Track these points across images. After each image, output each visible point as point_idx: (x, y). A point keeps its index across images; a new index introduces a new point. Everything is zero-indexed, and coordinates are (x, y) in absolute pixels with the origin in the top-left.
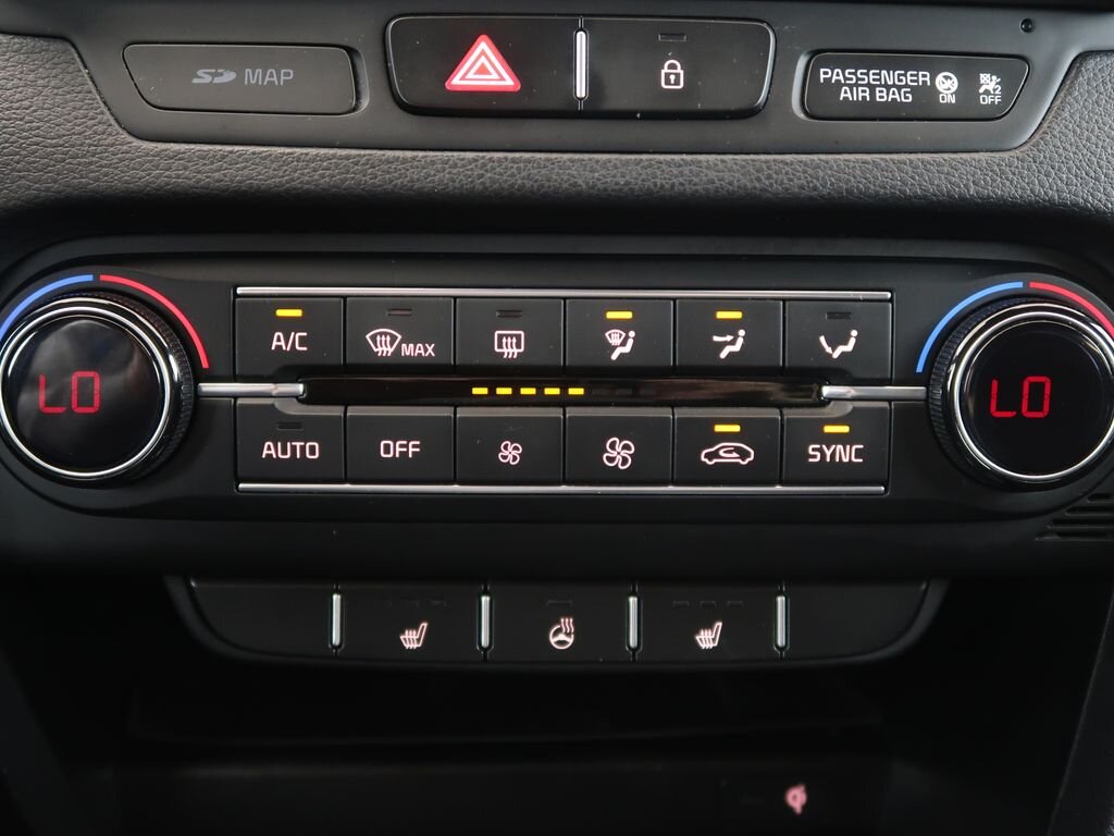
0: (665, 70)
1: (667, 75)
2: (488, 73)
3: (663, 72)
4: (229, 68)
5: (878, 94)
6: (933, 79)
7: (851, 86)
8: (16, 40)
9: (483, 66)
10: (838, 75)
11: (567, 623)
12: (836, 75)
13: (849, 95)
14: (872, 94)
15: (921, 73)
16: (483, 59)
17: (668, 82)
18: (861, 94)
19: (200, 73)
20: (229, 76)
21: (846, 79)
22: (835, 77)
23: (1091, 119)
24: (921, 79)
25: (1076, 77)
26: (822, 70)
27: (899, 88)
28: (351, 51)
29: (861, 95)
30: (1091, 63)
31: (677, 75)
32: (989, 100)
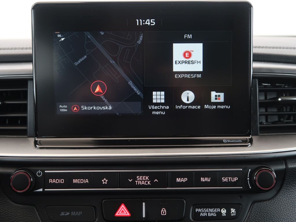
0: (162, 211)
2: (124, 212)
4: (68, 212)
5: (209, 214)
6: (221, 210)
7: (203, 213)
9: (123, 211)
12: (199, 210)
13: (202, 215)
14: (207, 214)
16: (123, 209)
17: (163, 214)
18: (205, 214)
19: (62, 213)
20: (68, 214)
21: (201, 211)
22: (199, 211)
23: (256, 218)
24: (218, 210)
25: (252, 209)
26: (196, 209)
27: (213, 213)
28: (95, 208)
30: (255, 205)
31: (165, 212)
32: (233, 215)
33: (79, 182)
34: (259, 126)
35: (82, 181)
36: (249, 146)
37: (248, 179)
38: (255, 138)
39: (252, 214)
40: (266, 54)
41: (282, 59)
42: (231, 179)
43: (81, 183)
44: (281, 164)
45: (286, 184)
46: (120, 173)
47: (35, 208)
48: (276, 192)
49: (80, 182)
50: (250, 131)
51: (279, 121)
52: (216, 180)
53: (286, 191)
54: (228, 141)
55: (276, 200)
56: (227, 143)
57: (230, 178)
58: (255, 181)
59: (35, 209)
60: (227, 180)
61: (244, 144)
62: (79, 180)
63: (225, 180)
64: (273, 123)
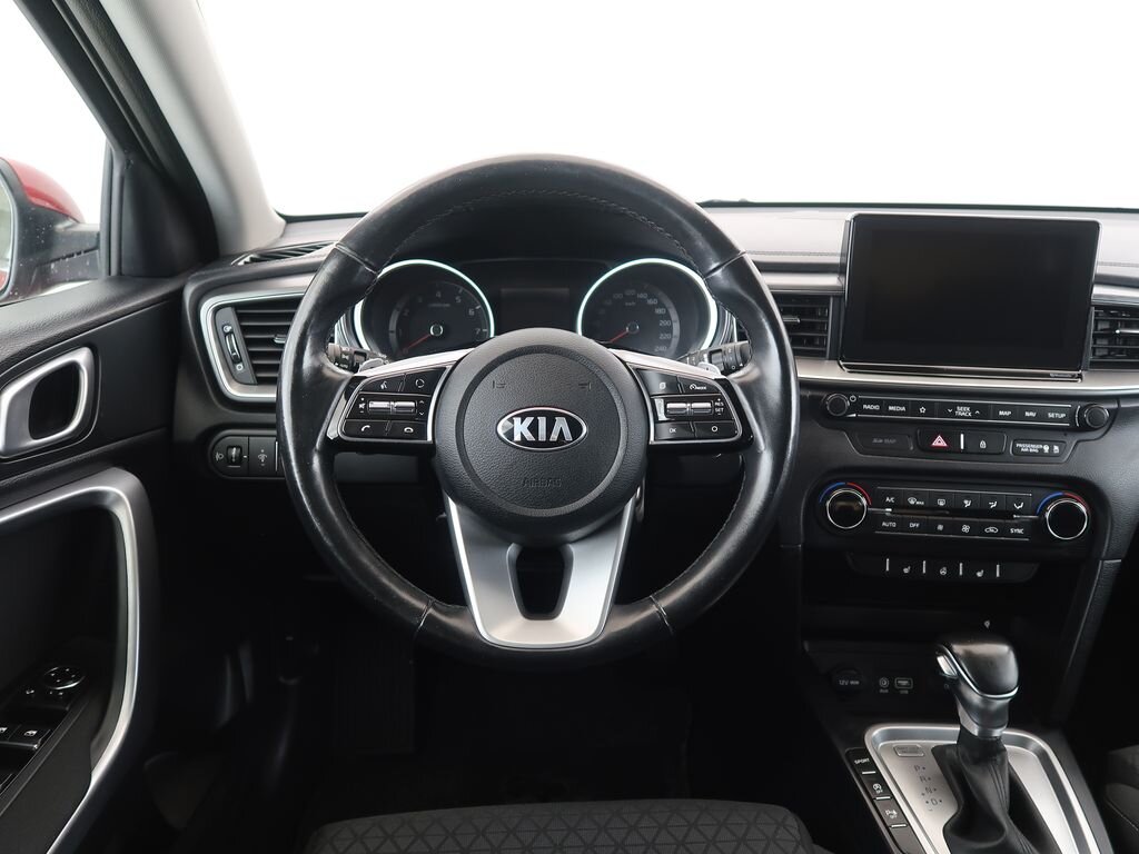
0: (981, 443)
2: (941, 443)
4: (881, 439)
6: (1043, 447)
7: (1024, 448)
11: (945, 569)
12: (1020, 445)
14: (1029, 450)
16: (939, 440)
19: (875, 440)
20: (881, 441)
21: (1022, 446)
23: (1081, 455)
24: (1040, 447)
25: (1077, 446)
26: (1017, 444)
28: (909, 435)
29: (1026, 450)
30: (1080, 444)
31: (984, 445)
32: (1056, 452)
33: (895, 409)
35: (898, 408)
36: (1078, 382)
37: (1077, 416)
38: (1084, 374)
39: (1076, 453)
43: (897, 410)
44: (1115, 402)
45: (1118, 423)
46: (939, 403)
47: (846, 433)
48: (1105, 431)
50: (1080, 366)
51: (1109, 355)
53: (1115, 430)
54: (1056, 375)
57: (1057, 414)
58: (1084, 418)
59: (846, 435)
60: (1053, 416)
61: (1074, 379)
63: (1051, 415)
64: (1102, 357)
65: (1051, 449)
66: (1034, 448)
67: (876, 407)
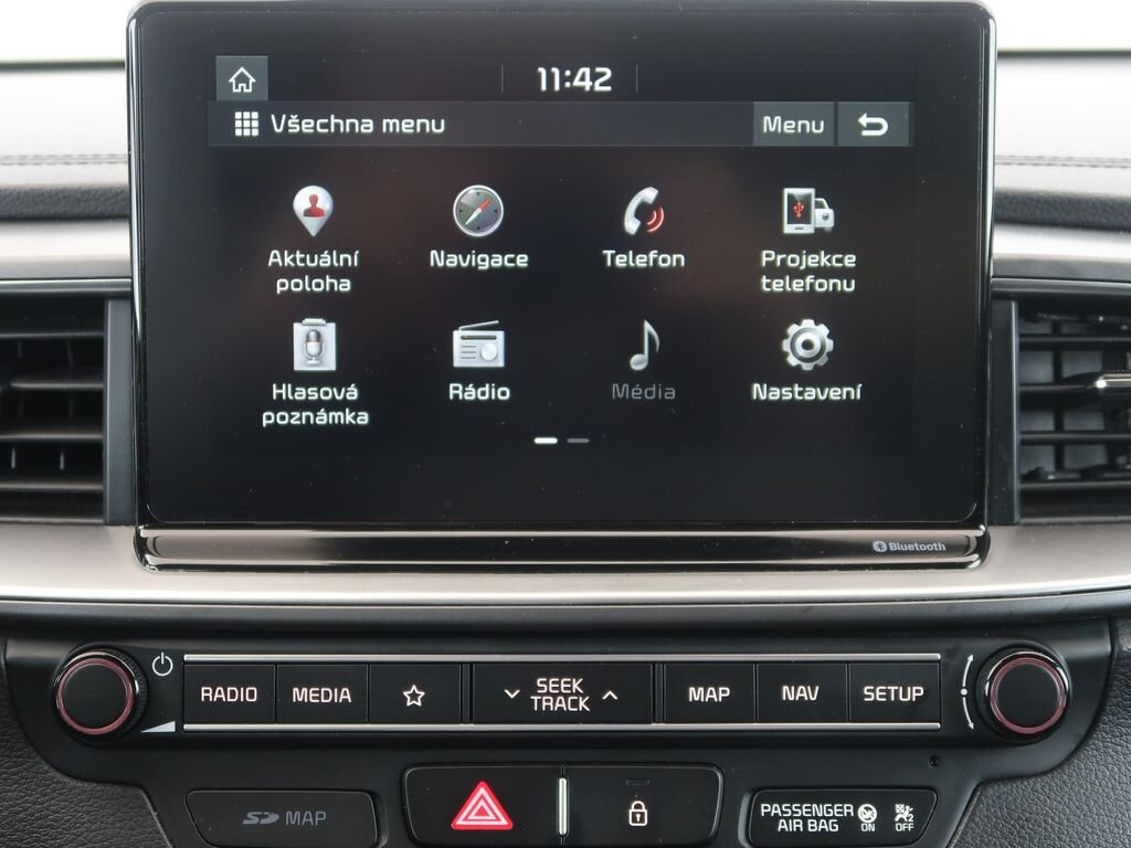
0: (632, 810)
1: (634, 814)
2: (486, 814)
3: (631, 811)
4: (273, 811)
5: (810, 825)
7: (787, 819)
8: (99, 788)
9: (482, 808)
10: (776, 809)
12: (775, 809)
13: (785, 827)
14: (805, 825)
15: (846, 806)
16: (482, 803)
17: (634, 820)
18: (797, 825)
19: (249, 815)
20: (273, 818)
21: (783, 812)
22: (774, 812)
23: (990, 841)
24: (846, 811)
25: (976, 806)
26: (763, 806)
27: (827, 819)
28: (374, 795)
29: (795, 826)
30: (990, 791)
31: (642, 814)
32: (903, 827)
33: (314, 698)
34: (1017, 485)
35: (327, 694)
36: (971, 566)
37: (964, 692)
38: (999, 536)
39: (977, 824)
40: (1058, 197)
41: (1122, 214)
42: (897, 692)
43: (323, 701)
44: (1096, 636)
45: (1113, 715)
46: (471, 667)
47: (145, 796)
48: (1073, 746)
49: (319, 698)
50: (980, 508)
51: (1109, 467)
52: (839, 696)
53: (1111, 742)
54: (894, 547)
55: (1070, 776)
56: (889, 553)
57: (893, 688)
58: (987, 700)
59: (147, 801)
60: (880, 696)
61: (951, 560)
62: (314, 692)
63: (873, 694)
64: (1087, 473)
65: (886, 817)
66: (821, 817)
67: (249, 694)
